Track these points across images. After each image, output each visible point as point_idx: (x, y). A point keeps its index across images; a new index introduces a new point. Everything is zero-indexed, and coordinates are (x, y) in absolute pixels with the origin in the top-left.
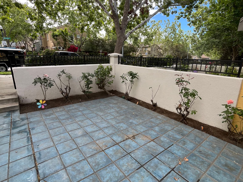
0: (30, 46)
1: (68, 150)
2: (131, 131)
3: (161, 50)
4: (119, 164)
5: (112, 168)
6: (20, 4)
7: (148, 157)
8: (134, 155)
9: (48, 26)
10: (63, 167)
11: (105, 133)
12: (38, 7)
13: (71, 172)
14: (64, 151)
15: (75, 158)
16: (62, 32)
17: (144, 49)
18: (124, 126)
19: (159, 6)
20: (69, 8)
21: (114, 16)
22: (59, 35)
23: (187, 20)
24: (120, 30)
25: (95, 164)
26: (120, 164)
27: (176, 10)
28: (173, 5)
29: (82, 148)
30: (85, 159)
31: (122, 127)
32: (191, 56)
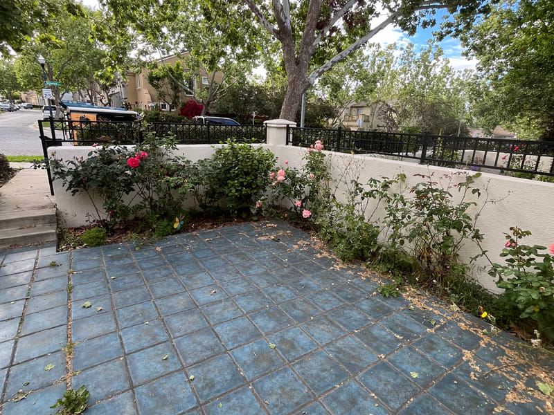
0: (101, 100)
1: (146, 345)
2: (300, 307)
3: (394, 115)
4: (262, 390)
5: (244, 397)
6: (78, 7)
7: (334, 376)
8: (301, 367)
9: (141, 57)
10: (127, 385)
11: (238, 308)
12: (116, 13)
13: (146, 400)
14: (136, 347)
15: (159, 366)
16: (171, 70)
17: (354, 112)
18: (285, 294)
19: (391, 10)
20: (188, 18)
21: (284, 34)
22: (164, 77)
23: (462, 42)
24: (294, 67)
25: (204, 384)
26: (264, 388)
27: (433, 17)
28: (427, 7)
29: (179, 342)
30: (182, 369)
31: (280, 295)
32: (466, 129)
